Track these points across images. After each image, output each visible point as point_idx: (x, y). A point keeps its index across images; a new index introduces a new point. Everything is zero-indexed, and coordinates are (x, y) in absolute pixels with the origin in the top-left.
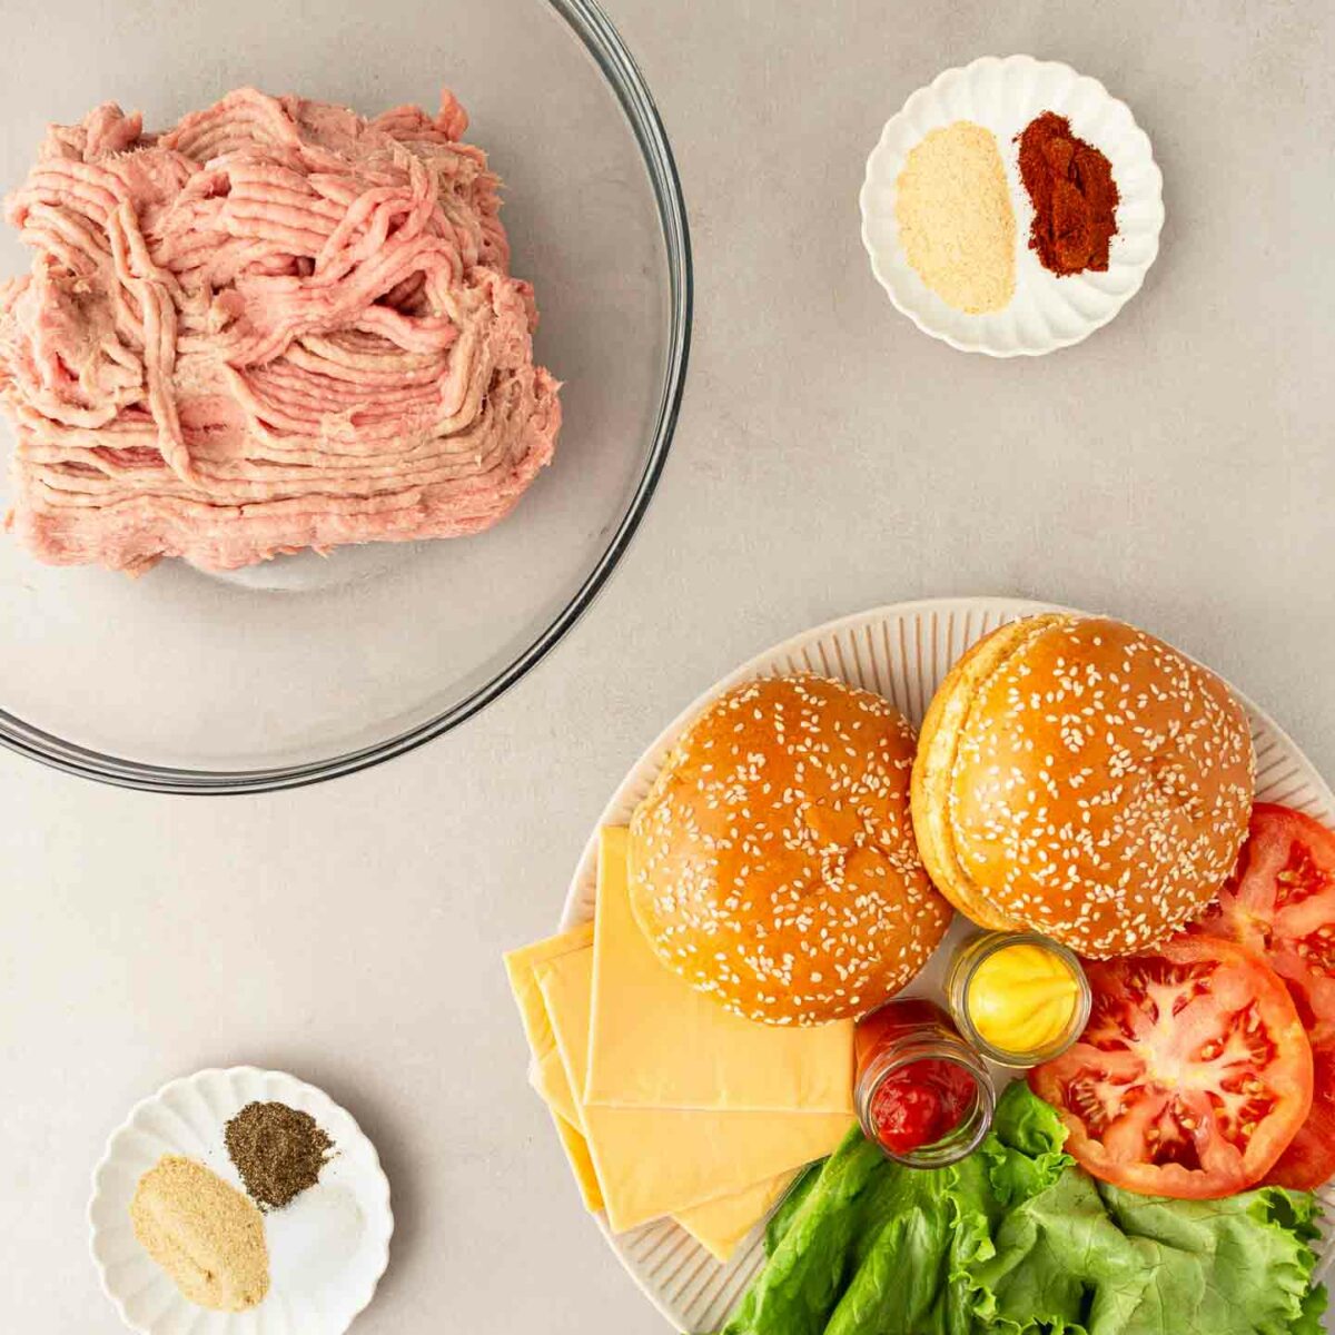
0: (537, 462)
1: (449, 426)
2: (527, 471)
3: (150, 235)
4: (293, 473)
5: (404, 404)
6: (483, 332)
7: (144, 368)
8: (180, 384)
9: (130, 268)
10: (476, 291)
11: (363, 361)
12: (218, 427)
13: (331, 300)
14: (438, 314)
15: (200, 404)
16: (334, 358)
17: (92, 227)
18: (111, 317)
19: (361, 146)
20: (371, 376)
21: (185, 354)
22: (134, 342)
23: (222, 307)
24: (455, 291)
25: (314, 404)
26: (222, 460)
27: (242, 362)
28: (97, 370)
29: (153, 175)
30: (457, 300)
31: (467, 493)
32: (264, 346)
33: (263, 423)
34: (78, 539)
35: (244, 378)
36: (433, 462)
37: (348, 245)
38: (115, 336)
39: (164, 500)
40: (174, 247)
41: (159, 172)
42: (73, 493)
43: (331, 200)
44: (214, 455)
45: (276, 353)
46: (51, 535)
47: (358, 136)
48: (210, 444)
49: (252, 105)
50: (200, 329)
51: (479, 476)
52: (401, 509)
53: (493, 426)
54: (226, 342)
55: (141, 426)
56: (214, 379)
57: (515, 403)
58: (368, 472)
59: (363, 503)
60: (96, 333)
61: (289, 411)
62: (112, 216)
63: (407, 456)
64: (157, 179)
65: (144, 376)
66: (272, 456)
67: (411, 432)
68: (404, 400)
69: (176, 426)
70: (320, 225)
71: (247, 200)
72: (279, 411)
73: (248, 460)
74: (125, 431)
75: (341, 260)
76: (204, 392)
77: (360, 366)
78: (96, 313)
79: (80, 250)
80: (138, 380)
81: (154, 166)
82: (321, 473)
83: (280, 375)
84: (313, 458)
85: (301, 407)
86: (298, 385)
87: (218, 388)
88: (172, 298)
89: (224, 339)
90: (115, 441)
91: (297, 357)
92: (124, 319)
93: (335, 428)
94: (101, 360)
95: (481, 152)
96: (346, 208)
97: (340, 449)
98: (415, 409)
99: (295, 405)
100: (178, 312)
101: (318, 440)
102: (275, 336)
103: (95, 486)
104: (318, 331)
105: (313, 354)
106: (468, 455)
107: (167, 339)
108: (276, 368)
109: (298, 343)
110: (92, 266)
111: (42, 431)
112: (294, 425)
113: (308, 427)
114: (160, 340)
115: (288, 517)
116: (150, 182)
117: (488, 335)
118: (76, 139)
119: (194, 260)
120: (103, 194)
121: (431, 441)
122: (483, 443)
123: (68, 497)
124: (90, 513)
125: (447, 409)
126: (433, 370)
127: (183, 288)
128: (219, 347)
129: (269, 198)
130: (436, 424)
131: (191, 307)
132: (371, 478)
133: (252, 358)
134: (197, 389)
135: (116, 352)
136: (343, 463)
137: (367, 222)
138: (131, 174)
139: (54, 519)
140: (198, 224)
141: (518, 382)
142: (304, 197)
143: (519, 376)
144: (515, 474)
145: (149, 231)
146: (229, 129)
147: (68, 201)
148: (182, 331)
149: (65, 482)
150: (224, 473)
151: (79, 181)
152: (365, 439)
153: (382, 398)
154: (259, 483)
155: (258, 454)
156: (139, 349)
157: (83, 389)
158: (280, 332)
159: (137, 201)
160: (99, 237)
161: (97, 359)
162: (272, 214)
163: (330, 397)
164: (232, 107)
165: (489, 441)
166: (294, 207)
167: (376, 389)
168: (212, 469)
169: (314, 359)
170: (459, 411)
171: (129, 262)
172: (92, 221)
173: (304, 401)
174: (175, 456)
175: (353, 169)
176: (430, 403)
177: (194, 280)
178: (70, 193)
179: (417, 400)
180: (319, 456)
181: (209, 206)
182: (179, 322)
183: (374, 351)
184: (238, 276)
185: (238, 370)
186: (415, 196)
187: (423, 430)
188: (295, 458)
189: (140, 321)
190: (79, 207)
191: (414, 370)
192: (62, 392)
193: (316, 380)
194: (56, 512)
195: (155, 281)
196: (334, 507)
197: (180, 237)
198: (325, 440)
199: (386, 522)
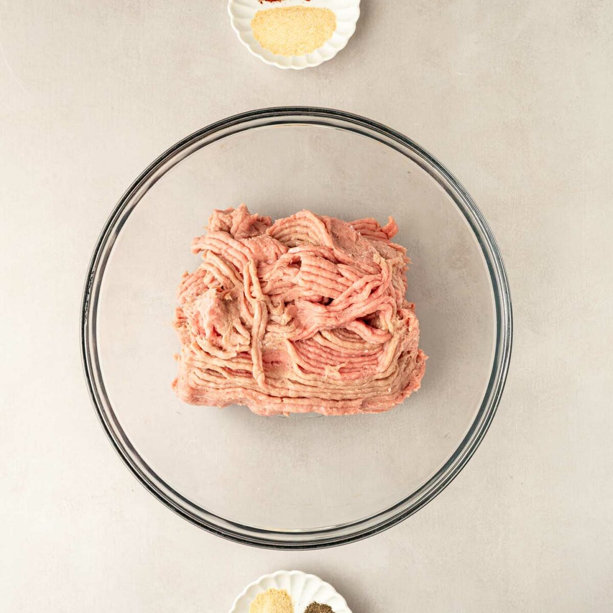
0: (413, 390)
1: (380, 376)
2: (408, 394)
3: (262, 278)
4: (309, 389)
5: (362, 364)
6: (402, 338)
7: (251, 336)
8: (265, 344)
9: (251, 293)
10: (402, 321)
11: (348, 345)
12: (277, 362)
13: (338, 318)
14: (383, 329)
15: (272, 353)
16: (334, 341)
17: (234, 269)
18: (238, 310)
19: (358, 248)
20: (350, 351)
21: (269, 332)
22: (247, 323)
23: (289, 314)
24: (394, 321)
25: (323, 360)
26: (277, 377)
27: (294, 339)
28: (230, 335)
29: (265, 250)
30: (394, 325)
31: (381, 402)
32: (305, 333)
33: (299, 367)
34: (206, 399)
35: (294, 346)
36: (370, 390)
37: (350, 296)
38: (239, 320)
39: (249, 391)
40: (272, 286)
41: (268, 249)
42: (208, 381)
43: (346, 278)
44: (275, 376)
45: (310, 337)
46: (195, 396)
47: (356, 242)
48: (273, 370)
49: (309, 220)
50: (278, 322)
51: (388, 395)
52: (352, 407)
53: (398, 375)
54: (289, 331)
55: (246, 361)
56: (280, 344)
57: (408, 364)
58: (341, 391)
59: (337, 403)
60: (231, 317)
61: (312, 363)
62: (245, 267)
63: (360, 387)
64: (266, 252)
65: (251, 341)
66: (301, 381)
67: (363, 377)
68: (362, 362)
69: (261, 363)
70: (340, 288)
71: (309, 273)
72: (308, 363)
73: (289, 379)
74: (238, 362)
75: (346, 302)
76: (275, 348)
77: (345, 346)
78: (232, 308)
79: (228, 278)
80: (248, 343)
81: (266, 246)
82: (321, 390)
83: (310, 346)
84: (319, 384)
85: (317, 361)
86: (317, 351)
87: (281, 348)
88: (267, 306)
89: (288, 329)
90: (233, 366)
91: (318, 339)
92: (244, 313)
93: (330, 372)
94: (232, 331)
95: (405, 248)
96: (353, 282)
97: (331, 381)
98: (367, 367)
99: (315, 360)
100: (269, 313)
101: (323, 377)
102: (310, 330)
103: (219, 380)
104: (329, 329)
105: (325, 338)
106: (386, 388)
107: (263, 326)
108: (309, 342)
109: (320, 333)
110: (232, 286)
111: (200, 355)
112: (313, 370)
113: (319, 371)
114: (259, 326)
115: (302, 405)
116: (263, 253)
117: (404, 339)
118: (227, 220)
119: (279, 291)
120: (242, 255)
121: (372, 381)
122: (393, 383)
123: (206, 383)
124: (214, 390)
125: (380, 369)
126: (376, 350)
127: (272, 302)
128: (286, 332)
129: (320, 274)
130: (375, 375)
131: (275, 312)
132: (342, 394)
133: (299, 338)
134: (272, 347)
135: (240, 328)
136: (332, 387)
137: (362, 289)
138: (256, 249)
139: (197, 390)
140: (285, 278)
141: (411, 357)
142: (336, 275)
143: (411, 354)
144: (402, 394)
145: (261, 277)
146: (298, 229)
147: (225, 255)
148: (270, 322)
149: (206, 376)
150: (278, 384)
151: (231, 247)
152: (344, 379)
153: (353, 360)
154: (292, 390)
155: (294, 378)
156: (249, 327)
157: (222, 342)
158: (313, 328)
159: (256, 261)
160: (237, 274)
161: (231, 330)
162: (320, 281)
163: (330, 358)
164: (299, 219)
165: (395, 382)
166: (330, 279)
167: (350, 356)
168: (273, 383)
169: (326, 341)
170: (386, 371)
171: (252, 289)
172: (235, 266)
173: (319, 359)
174: (259, 376)
175: (356, 262)
176: (374, 364)
177: (278, 300)
178: (226, 252)
179: (368, 363)
180: (322, 383)
181: (291, 271)
182: (269, 317)
183: (352, 340)
184: (296, 299)
185: (291, 342)
186: (383, 279)
187: (368, 377)
188: (312, 383)
189: (253, 315)
190: (230, 259)
191: (368, 350)
192: (213, 341)
193: (325, 349)
194: (199, 387)
195: (262, 301)
196: (324, 403)
197: (276, 282)
198: (326, 377)
199: (345, 412)
